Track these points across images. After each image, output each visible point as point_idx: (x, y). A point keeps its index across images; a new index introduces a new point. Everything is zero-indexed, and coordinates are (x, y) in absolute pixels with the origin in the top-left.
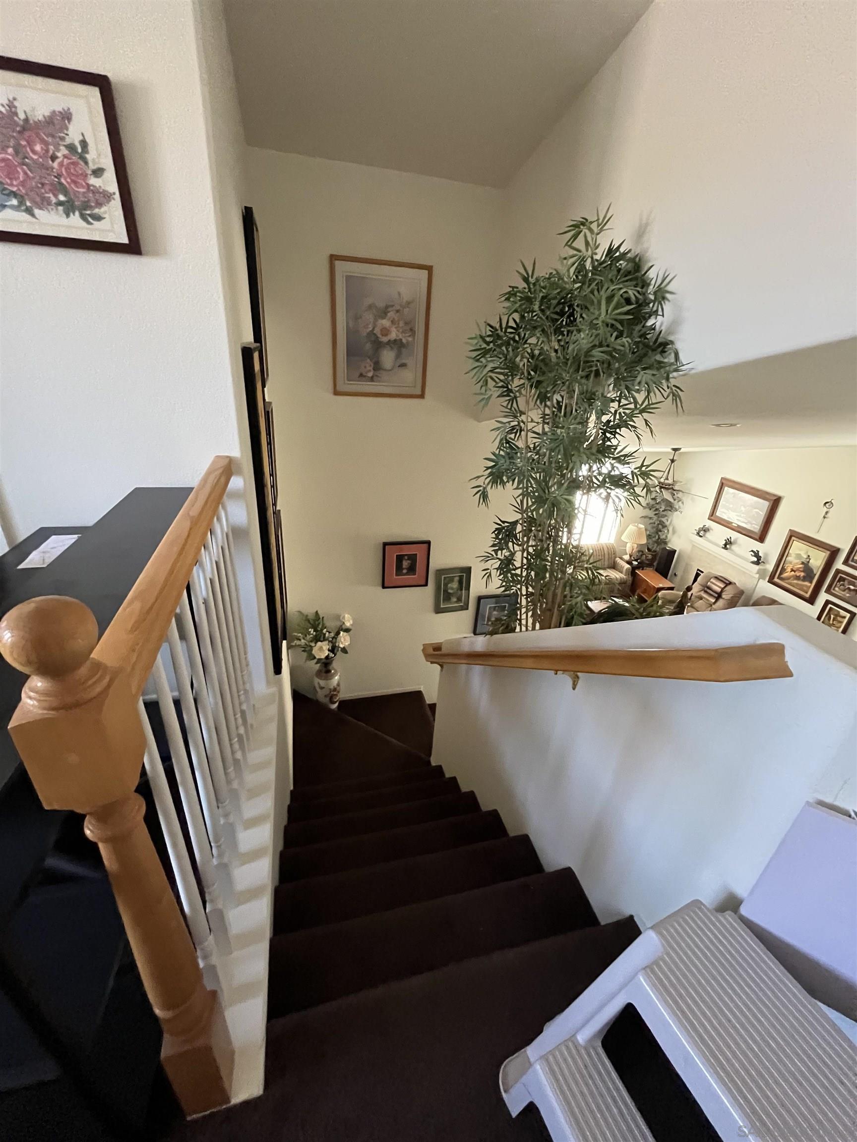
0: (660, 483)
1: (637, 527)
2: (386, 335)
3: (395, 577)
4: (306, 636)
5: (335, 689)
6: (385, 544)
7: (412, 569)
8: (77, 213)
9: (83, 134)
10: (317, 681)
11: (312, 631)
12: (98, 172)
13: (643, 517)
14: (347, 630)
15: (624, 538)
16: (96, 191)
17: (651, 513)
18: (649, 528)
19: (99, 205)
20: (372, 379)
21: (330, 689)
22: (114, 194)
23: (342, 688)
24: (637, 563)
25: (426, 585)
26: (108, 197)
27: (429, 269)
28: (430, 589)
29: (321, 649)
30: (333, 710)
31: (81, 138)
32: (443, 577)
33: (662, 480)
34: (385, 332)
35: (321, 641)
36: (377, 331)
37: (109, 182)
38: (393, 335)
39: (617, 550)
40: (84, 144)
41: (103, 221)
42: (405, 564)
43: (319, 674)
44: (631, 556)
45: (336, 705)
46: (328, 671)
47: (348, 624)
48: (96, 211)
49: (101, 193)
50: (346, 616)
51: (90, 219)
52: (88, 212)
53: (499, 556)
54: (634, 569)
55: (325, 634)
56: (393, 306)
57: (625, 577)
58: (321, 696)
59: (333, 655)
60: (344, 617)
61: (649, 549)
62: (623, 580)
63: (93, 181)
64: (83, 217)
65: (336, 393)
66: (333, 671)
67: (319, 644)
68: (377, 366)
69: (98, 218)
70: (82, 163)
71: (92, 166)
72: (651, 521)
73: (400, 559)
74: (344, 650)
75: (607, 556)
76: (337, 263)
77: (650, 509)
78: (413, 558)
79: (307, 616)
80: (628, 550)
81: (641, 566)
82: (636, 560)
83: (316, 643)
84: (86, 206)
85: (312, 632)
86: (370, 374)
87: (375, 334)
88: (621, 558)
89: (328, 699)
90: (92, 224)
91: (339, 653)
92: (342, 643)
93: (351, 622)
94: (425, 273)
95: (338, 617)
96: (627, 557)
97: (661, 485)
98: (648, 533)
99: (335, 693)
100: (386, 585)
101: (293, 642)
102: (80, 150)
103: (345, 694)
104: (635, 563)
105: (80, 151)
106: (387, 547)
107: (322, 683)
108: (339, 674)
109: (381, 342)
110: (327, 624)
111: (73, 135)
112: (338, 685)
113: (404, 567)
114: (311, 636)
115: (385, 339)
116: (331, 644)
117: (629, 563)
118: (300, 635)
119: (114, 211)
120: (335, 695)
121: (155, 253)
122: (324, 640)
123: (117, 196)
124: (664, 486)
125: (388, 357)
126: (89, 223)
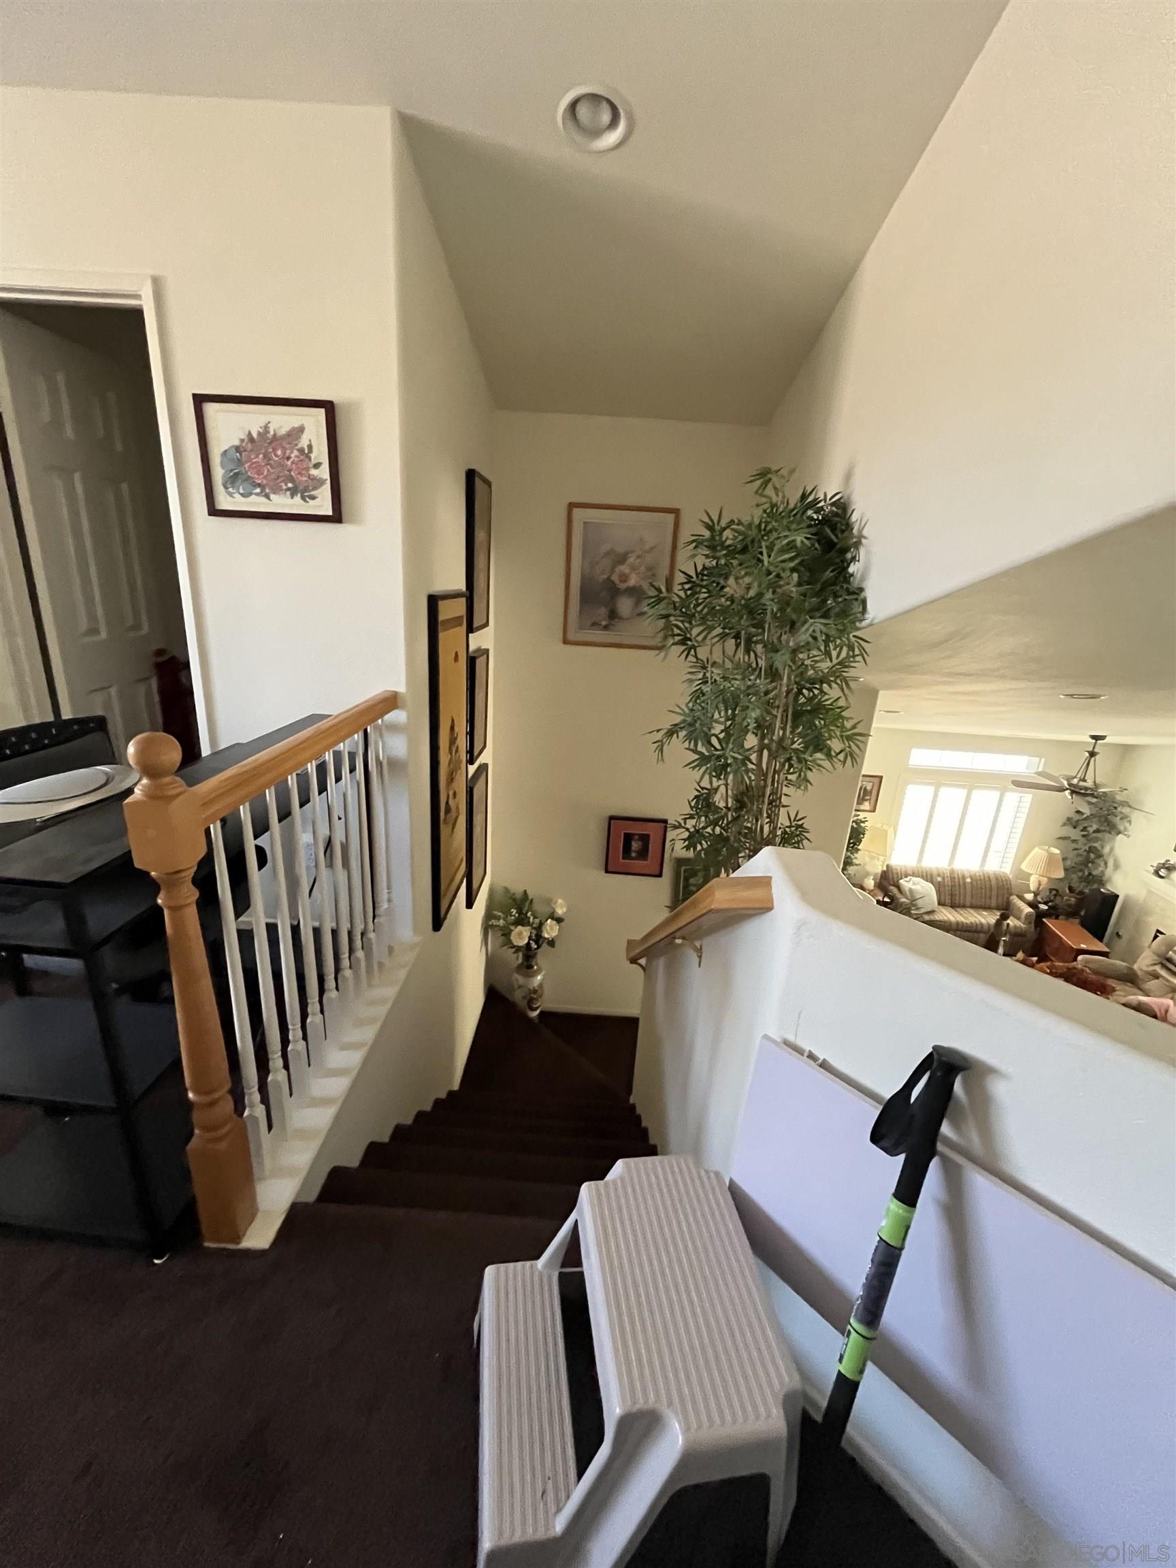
0: (1070, 785)
1: (1047, 851)
2: (625, 581)
3: (621, 860)
4: (507, 917)
5: (535, 991)
6: (612, 818)
7: (643, 853)
8: (299, 495)
9: (310, 441)
10: (516, 976)
11: (514, 911)
12: (317, 466)
13: (1060, 838)
14: (559, 920)
15: (1024, 867)
16: (313, 479)
17: (1075, 834)
18: (1072, 855)
19: (315, 488)
20: (606, 628)
21: (529, 990)
22: (327, 480)
23: (547, 992)
24: (1047, 908)
25: (660, 875)
26: (321, 482)
27: (676, 512)
28: (665, 882)
29: (520, 933)
30: (530, 1020)
31: (308, 443)
32: (683, 868)
33: (1075, 781)
34: (624, 578)
35: (523, 926)
36: (615, 578)
37: (324, 473)
38: (632, 582)
39: (1012, 883)
40: (310, 447)
41: (317, 499)
42: (635, 845)
43: (519, 969)
44: (1036, 895)
45: (537, 1012)
46: (530, 967)
47: (560, 911)
48: (312, 493)
49: (317, 480)
50: (560, 901)
51: (307, 499)
52: (307, 494)
53: (688, 826)
54: (1040, 915)
55: (529, 918)
56: (633, 552)
57: (1022, 925)
58: (518, 997)
59: (536, 947)
60: (556, 902)
61: (1071, 889)
62: (1019, 931)
63: (314, 472)
64: (303, 498)
65: (566, 641)
66: (535, 967)
67: (520, 927)
68: (613, 615)
69: (313, 498)
70: (307, 460)
71: (314, 461)
72: (1074, 846)
73: (628, 838)
74: (551, 943)
75: (994, 893)
76: (576, 511)
77: (1075, 827)
78: (645, 839)
79: (514, 894)
80: (1033, 887)
81: (1054, 912)
82: (1045, 903)
83: (516, 927)
84: (306, 489)
85: (513, 913)
86: (604, 623)
87: (613, 582)
88: (1021, 898)
89: (525, 1002)
90: (308, 502)
91: (545, 945)
92: (548, 933)
93: (565, 910)
94: (670, 518)
95: (549, 902)
96: (1030, 897)
97: (1072, 788)
98: (1069, 863)
99: (535, 996)
100: (609, 869)
101: (490, 920)
102: (306, 451)
103: (551, 1002)
104: (1043, 907)
105: (306, 454)
106: (612, 821)
107: (521, 979)
108: (543, 973)
109: (619, 589)
110: (536, 906)
111: (304, 443)
112: (541, 985)
113: (633, 848)
114: (513, 918)
115: (623, 586)
116: (534, 932)
117: (1032, 905)
118: (500, 914)
119: (325, 492)
120: (535, 999)
121: (351, 522)
122: (528, 924)
123: (328, 482)
124: (1077, 790)
125: (625, 605)
126: (305, 501)
